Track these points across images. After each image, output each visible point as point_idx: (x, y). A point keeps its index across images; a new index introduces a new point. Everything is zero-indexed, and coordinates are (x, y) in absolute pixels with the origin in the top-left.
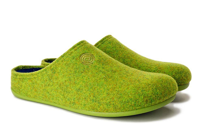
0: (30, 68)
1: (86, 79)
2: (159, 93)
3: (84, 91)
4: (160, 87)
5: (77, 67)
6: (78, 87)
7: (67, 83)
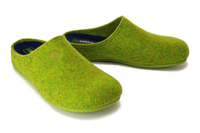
0: (31, 41)
1: (49, 75)
2: (96, 102)
3: (46, 85)
4: (98, 97)
5: (46, 62)
6: (43, 79)
7: (37, 74)
